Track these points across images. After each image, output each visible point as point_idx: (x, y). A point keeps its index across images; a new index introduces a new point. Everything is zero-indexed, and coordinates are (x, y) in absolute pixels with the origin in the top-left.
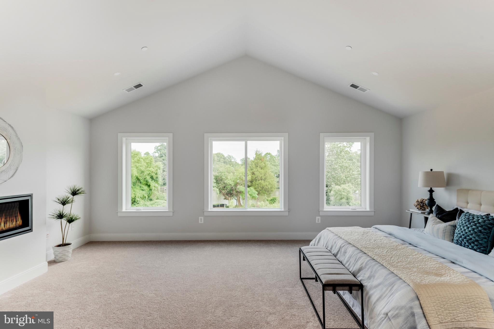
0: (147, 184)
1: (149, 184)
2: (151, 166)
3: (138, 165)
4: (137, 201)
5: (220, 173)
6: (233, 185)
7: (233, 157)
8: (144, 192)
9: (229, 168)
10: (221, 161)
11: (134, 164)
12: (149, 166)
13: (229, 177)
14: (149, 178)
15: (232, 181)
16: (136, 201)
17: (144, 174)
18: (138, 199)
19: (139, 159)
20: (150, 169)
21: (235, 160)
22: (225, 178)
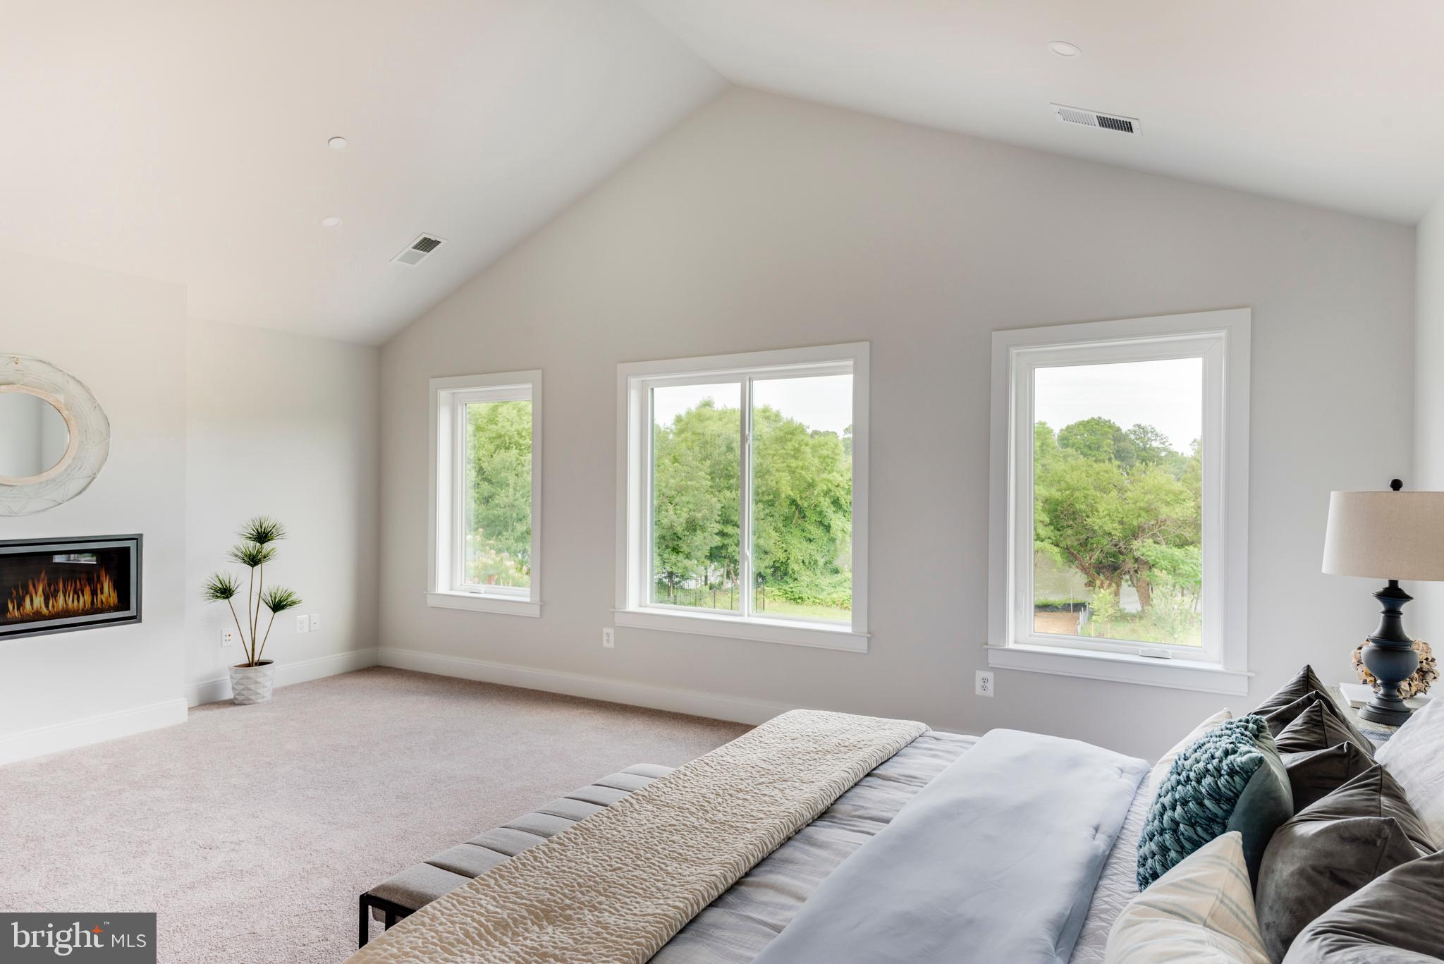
0: (821, 521)
1: (826, 524)
2: (835, 468)
3: (793, 463)
4: (794, 573)
5: (1066, 490)
6: (1118, 534)
7: (1158, 430)
8: (814, 547)
9: (1106, 472)
10: (1105, 448)
11: (783, 462)
12: (829, 468)
13: (1101, 508)
14: (826, 503)
15: (1114, 520)
16: (791, 572)
17: (813, 494)
18: (796, 568)
19: (797, 446)
20: (830, 475)
21: (1163, 443)
22: (1088, 509)
